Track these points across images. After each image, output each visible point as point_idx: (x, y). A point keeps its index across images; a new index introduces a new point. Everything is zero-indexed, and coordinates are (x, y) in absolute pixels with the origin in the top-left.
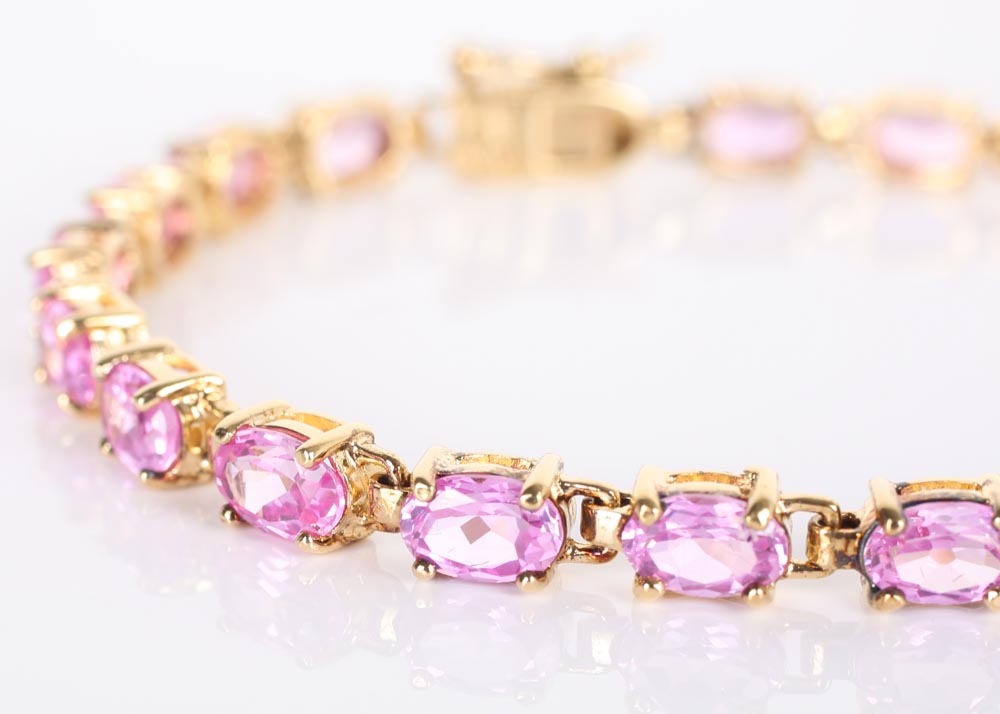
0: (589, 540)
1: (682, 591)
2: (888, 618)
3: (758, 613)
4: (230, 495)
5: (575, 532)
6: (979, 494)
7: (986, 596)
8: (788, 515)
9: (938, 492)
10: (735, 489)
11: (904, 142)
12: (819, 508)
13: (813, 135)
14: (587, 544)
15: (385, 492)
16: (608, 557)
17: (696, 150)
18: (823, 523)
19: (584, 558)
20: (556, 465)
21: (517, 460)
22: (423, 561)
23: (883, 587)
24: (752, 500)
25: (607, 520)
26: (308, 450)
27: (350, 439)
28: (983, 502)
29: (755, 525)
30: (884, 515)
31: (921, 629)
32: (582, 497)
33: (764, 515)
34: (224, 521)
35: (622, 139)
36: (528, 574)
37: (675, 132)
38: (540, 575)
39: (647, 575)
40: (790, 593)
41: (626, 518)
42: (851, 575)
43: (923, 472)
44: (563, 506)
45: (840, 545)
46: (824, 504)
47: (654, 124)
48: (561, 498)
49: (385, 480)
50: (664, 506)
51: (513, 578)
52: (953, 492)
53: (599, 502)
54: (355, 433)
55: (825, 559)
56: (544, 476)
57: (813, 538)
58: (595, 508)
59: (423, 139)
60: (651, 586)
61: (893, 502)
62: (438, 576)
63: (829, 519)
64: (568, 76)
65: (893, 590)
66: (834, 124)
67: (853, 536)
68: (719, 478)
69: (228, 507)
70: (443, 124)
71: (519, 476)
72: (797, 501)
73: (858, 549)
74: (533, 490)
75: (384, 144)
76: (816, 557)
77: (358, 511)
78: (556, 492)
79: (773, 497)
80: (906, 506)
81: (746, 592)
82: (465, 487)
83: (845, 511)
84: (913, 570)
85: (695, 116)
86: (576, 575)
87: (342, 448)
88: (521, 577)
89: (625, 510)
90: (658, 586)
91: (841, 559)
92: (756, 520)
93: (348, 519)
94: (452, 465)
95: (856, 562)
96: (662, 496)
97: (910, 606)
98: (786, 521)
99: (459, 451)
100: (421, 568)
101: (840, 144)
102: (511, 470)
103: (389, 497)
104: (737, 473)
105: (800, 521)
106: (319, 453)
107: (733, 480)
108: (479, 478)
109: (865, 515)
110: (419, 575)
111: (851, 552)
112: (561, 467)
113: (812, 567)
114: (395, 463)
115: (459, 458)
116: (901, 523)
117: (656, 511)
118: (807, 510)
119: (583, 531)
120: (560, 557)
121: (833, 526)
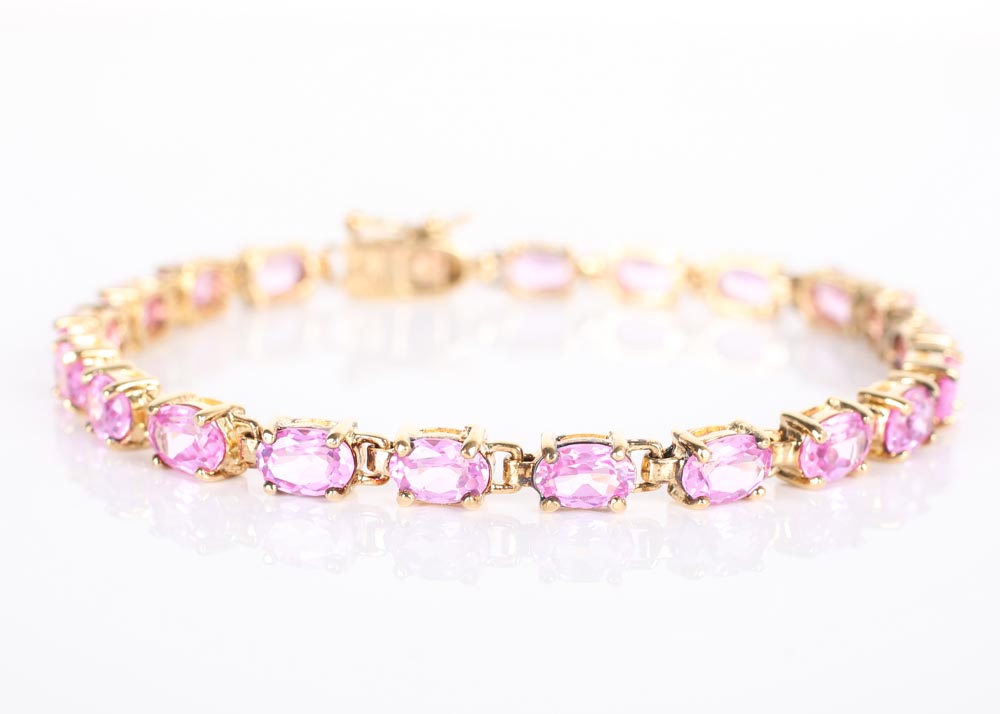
0: (372, 470)
1: (425, 501)
2: (551, 516)
3: (472, 512)
4: (157, 448)
5: (363, 466)
6: (607, 441)
7: (610, 502)
8: (491, 453)
9: (580, 439)
10: (459, 437)
11: (633, 276)
12: (509, 449)
13: (579, 273)
14: (372, 474)
15: (249, 441)
16: (384, 481)
17: (502, 283)
18: (512, 459)
19: (369, 483)
20: (352, 424)
21: (328, 422)
22: (269, 483)
23: (547, 496)
24: (466, 442)
25: (381, 456)
26: (202, 415)
27: (229, 411)
28: (607, 444)
29: (467, 456)
30: (547, 451)
31: (574, 525)
32: (366, 445)
33: (472, 451)
34: (153, 464)
35: (455, 275)
36: (332, 489)
37: (490, 268)
38: (341, 491)
39: (405, 491)
40: (493, 503)
41: (391, 455)
42: (527, 489)
43: (572, 429)
44: (356, 449)
45: (522, 471)
46: (512, 446)
47: (477, 265)
48: (353, 445)
49: (249, 435)
50: (412, 445)
51: (323, 493)
52: (589, 439)
53: (377, 446)
54: (232, 408)
55: (514, 480)
56: (343, 429)
57: (506, 467)
58: (374, 450)
59: (326, 273)
60: (406, 495)
61: (552, 444)
62: (279, 492)
63: (516, 456)
64: (422, 235)
65: (554, 498)
66: (591, 266)
67: (529, 466)
68: (450, 431)
69: (157, 456)
70: (339, 263)
71: (328, 430)
72: (495, 445)
73: (532, 474)
74: (334, 436)
75: (302, 275)
76: (509, 480)
77: (234, 456)
78: (351, 441)
79: (479, 441)
80: (559, 446)
81: (463, 498)
82: (298, 438)
83: (526, 452)
84: (565, 486)
85: (500, 258)
86: (365, 491)
87: (224, 416)
88: (328, 492)
89: (391, 451)
90: (411, 496)
91: (523, 480)
92: (468, 453)
93: (227, 460)
94: (287, 423)
95: (531, 483)
96: (412, 440)
97: (562, 509)
98: (489, 458)
99: (294, 418)
100: (268, 487)
101: (594, 277)
102: (323, 426)
103: (251, 444)
104: (462, 428)
105: (499, 457)
106: (209, 417)
107: (458, 432)
108: (304, 431)
109: (537, 454)
110: (266, 491)
111: (528, 475)
112: (355, 425)
113: (507, 485)
114: (255, 424)
115: (294, 421)
116: (555, 456)
117: (408, 448)
118: (502, 450)
119: (368, 465)
120: (353, 480)
121: (518, 460)
